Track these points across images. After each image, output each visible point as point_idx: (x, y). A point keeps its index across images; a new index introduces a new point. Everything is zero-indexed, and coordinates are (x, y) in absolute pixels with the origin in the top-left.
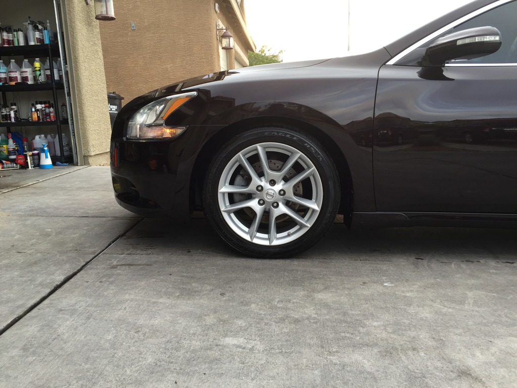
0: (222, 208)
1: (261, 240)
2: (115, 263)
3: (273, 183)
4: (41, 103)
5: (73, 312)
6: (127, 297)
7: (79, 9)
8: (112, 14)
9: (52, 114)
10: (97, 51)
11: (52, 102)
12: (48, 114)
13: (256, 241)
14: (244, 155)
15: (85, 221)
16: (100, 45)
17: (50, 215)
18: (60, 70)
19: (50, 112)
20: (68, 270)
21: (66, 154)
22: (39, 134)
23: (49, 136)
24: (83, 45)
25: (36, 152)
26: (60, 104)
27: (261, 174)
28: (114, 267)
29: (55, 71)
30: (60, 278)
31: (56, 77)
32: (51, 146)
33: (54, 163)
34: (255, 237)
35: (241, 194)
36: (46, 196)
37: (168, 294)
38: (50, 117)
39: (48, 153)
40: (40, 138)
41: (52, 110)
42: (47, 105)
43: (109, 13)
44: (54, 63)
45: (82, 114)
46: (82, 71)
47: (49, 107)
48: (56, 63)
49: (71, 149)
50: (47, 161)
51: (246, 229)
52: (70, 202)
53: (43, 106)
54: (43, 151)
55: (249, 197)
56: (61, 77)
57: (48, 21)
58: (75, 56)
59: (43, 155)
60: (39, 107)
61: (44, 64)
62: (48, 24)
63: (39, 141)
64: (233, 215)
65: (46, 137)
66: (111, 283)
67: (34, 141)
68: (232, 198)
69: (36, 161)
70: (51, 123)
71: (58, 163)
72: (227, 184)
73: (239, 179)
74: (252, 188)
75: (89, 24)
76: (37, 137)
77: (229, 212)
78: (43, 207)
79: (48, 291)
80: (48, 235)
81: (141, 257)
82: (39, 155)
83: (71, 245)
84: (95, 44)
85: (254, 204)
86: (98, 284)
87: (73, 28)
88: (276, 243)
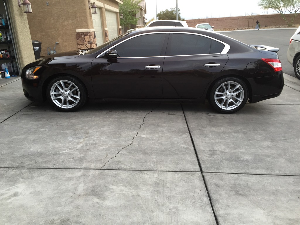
0: (52, 98)
1: (64, 107)
2: (22, 114)
3: (66, 91)
4: (3, 50)
5: (8, 125)
6: (22, 122)
7: (16, 10)
8: (31, 11)
9: (8, 55)
10: (26, 26)
11: (8, 49)
12: (7, 55)
13: (63, 107)
14: (57, 84)
15: (17, 101)
16: (28, 23)
17: (6, 100)
18: (10, 36)
19: (7, 54)
20: (9, 116)
21: (16, 71)
22: (4, 63)
23: (8, 64)
24: (19, 25)
25: (3, 71)
26: (11, 50)
27: (63, 89)
28: (22, 115)
29: (8, 37)
30: (6, 118)
31: (9, 39)
32: (9, 68)
33: (11, 75)
34: (63, 106)
35: (58, 94)
36: (6, 92)
37: (33, 121)
38: (8, 56)
39: (8, 72)
40: (4, 65)
41: (8, 53)
42: (6, 51)
43: (30, 11)
44: (7, 33)
45: (21, 55)
46: (19, 37)
47: (7, 52)
48: (8, 33)
49: (17, 69)
50: (8, 75)
51: (60, 104)
52: (14, 94)
53: (4, 51)
54: (6, 71)
55: (60, 95)
56: (11, 38)
57: (3, 15)
58: (16, 31)
59: (6, 73)
60: (3, 52)
61: (3, 33)
62: (4, 16)
63: (4, 66)
64: (56, 100)
65: (7, 64)
66: (19, 119)
67: (2, 66)
68: (56, 95)
69: (3, 75)
70: (8, 59)
71: (13, 75)
72: (53, 92)
73: (57, 90)
74: (60, 93)
75: (21, 15)
76: (3, 65)
77: (55, 100)
78: (5, 96)
79: (3, 121)
80: (5, 106)
81: (30, 112)
82: (4, 72)
83: (11, 109)
84: (25, 23)
85: (61, 97)
86: (16, 119)
87: (14, 19)
88: (68, 108)
